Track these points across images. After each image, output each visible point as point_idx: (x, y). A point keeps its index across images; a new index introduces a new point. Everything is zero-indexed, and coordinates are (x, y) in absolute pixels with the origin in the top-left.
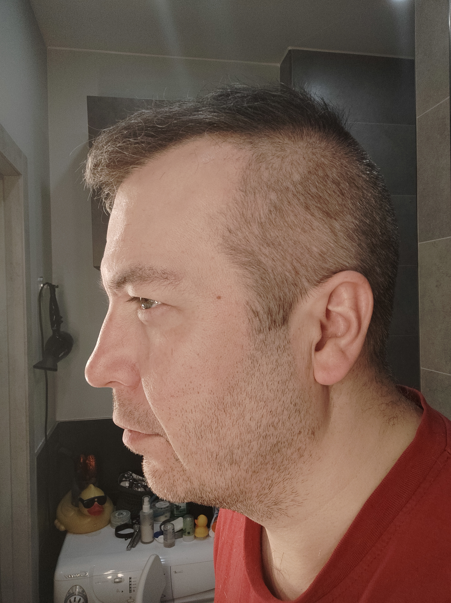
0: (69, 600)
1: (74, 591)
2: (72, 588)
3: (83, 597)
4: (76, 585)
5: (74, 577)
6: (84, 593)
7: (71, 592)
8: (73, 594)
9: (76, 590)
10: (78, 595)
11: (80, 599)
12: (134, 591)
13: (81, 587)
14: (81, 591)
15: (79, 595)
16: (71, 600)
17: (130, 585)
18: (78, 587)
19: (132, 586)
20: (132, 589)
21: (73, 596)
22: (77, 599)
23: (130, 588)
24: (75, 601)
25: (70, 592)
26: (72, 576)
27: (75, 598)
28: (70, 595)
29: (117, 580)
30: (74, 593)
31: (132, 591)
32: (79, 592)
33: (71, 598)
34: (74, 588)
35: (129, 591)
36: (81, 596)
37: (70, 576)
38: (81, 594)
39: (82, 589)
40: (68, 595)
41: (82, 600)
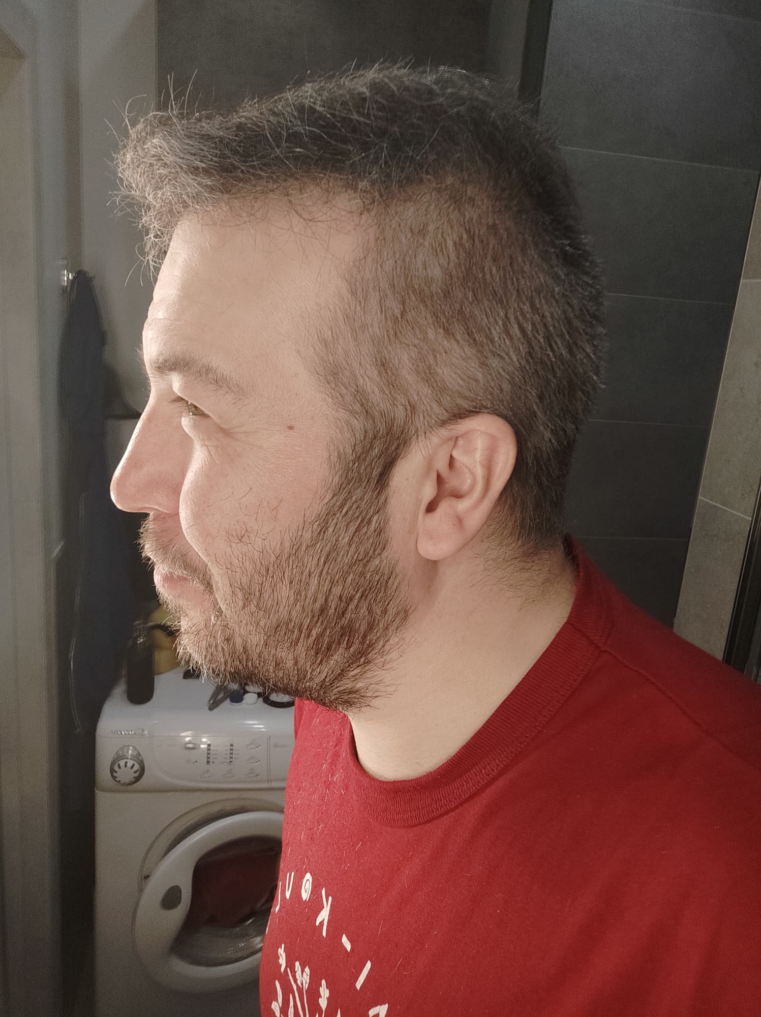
0: (117, 765)
1: (125, 753)
2: (122, 748)
3: (137, 762)
4: (128, 746)
5: (125, 734)
6: (140, 758)
7: (121, 754)
8: (123, 757)
9: (128, 752)
10: (131, 759)
11: (133, 765)
12: (213, 762)
13: (135, 749)
14: (135, 755)
15: (133, 759)
16: (121, 765)
17: (208, 754)
18: (131, 748)
19: (211, 756)
20: (211, 760)
21: (123, 759)
22: (130, 764)
23: (208, 758)
24: (126, 766)
25: (119, 755)
26: (123, 733)
27: (126, 763)
28: (119, 757)
29: (190, 746)
30: (125, 756)
31: (211, 762)
32: (132, 755)
33: (120, 762)
34: (125, 749)
35: (206, 762)
36: (135, 761)
37: (119, 732)
38: (135, 759)
39: (136, 752)
40: (116, 757)
41: (137, 767)
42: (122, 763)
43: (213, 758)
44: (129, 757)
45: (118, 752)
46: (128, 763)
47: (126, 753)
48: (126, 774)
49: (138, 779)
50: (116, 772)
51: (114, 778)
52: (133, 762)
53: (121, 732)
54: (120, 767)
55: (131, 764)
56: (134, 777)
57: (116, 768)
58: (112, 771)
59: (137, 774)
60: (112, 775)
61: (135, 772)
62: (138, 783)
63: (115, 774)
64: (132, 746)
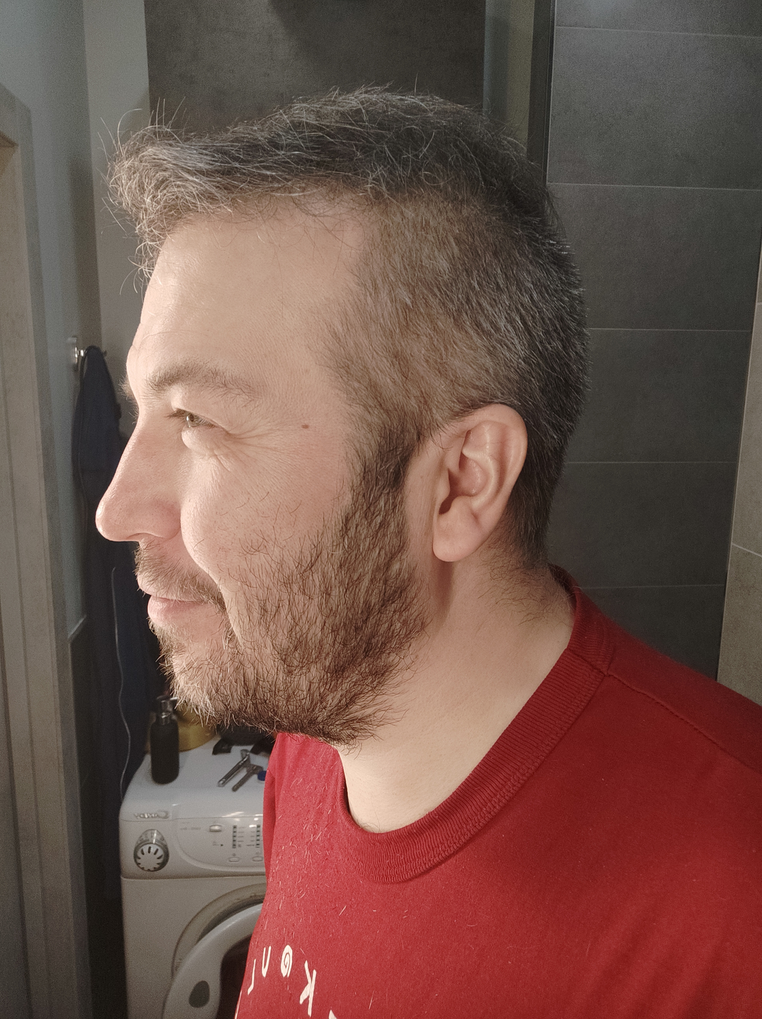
0: (140, 850)
2: (145, 833)
3: (161, 847)
4: (153, 830)
5: (148, 817)
6: (164, 842)
7: (145, 839)
8: (147, 842)
9: (152, 837)
10: (155, 844)
11: (157, 850)
12: (240, 846)
13: (159, 833)
14: (159, 839)
15: (157, 845)
16: (144, 850)
17: (234, 836)
18: (155, 832)
19: (237, 839)
20: (237, 843)
21: (148, 844)
22: (153, 850)
23: (234, 841)
24: (149, 852)
25: (142, 839)
26: (146, 816)
27: (150, 848)
28: (142, 842)
29: (217, 828)
30: (148, 840)
31: (237, 845)
32: (156, 839)
33: (143, 847)
34: (149, 833)
35: (231, 846)
36: (159, 846)
37: (142, 816)
38: (160, 845)
39: (160, 836)
40: (139, 842)
41: (160, 853)
42: (145, 848)
43: (239, 841)
44: (154, 841)
45: (141, 836)
46: (152, 849)
47: (149, 837)
48: (150, 860)
49: (163, 865)
50: (139, 858)
51: (138, 864)
52: (157, 847)
53: (144, 815)
54: (143, 854)
55: (155, 850)
56: (158, 864)
57: (139, 854)
58: (136, 857)
59: (160, 861)
60: (136, 861)
61: (158, 858)
62: (162, 869)
63: (139, 861)
64: (157, 831)
